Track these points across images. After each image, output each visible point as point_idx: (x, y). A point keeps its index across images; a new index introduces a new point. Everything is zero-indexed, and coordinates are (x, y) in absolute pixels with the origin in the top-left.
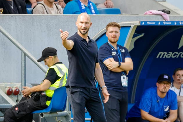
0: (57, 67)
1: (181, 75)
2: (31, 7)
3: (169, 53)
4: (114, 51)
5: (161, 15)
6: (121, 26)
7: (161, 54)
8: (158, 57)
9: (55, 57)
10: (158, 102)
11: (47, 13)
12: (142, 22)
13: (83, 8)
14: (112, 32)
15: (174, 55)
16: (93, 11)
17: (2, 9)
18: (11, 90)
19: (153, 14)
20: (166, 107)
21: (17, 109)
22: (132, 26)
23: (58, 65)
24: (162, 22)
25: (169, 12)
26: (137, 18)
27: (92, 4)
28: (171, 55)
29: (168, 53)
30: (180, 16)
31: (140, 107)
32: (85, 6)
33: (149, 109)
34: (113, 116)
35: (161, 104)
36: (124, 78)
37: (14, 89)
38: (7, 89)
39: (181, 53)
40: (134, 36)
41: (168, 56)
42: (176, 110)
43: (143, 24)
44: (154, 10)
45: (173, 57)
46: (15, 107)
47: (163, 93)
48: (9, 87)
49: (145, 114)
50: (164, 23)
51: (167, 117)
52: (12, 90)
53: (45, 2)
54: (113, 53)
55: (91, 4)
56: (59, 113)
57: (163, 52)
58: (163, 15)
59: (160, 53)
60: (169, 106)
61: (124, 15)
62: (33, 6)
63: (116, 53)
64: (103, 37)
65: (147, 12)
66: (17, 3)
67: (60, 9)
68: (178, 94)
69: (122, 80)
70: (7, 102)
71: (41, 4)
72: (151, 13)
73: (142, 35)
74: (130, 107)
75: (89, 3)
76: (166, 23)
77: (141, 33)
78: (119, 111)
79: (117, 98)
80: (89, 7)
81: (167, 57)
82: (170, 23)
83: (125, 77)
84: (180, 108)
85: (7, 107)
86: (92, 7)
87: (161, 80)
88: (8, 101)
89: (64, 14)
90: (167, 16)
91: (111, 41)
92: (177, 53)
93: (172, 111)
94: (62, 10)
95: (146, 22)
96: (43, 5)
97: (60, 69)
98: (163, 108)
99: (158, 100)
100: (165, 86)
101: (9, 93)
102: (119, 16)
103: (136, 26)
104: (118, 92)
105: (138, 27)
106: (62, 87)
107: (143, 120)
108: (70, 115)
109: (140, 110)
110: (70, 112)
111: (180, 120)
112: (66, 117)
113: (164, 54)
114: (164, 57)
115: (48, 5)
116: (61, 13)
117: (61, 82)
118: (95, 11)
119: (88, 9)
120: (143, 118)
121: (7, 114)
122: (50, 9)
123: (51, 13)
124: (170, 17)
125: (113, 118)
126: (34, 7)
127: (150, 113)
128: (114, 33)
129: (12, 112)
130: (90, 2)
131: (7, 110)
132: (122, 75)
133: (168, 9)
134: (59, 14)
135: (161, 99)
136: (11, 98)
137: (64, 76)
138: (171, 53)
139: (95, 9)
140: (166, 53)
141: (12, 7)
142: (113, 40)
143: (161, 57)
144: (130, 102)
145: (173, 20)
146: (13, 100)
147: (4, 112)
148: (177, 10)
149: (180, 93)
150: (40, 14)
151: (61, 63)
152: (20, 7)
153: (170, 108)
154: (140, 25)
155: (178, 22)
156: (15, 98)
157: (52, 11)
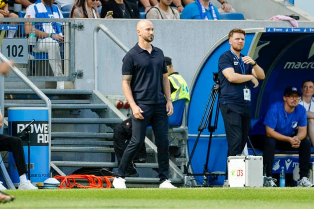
0: (173, 77)
1: (309, 87)
2: (144, 11)
3: (298, 63)
4: (236, 61)
5: (289, 21)
6: (246, 32)
7: (289, 65)
8: (285, 68)
9: (170, 67)
10: (285, 118)
11: (162, 18)
12: (267, 29)
13: (203, 12)
14: (238, 39)
15: (303, 66)
16: (214, 16)
17: (112, 11)
18: (121, 103)
19: (279, 20)
20: (294, 124)
21: (128, 124)
22: (257, 33)
23: (174, 75)
24: (290, 29)
25: (297, 18)
26: (263, 24)
27: (214, 7)
28: (300, 65)
29: (296, 64)
30: (311, 23)
31: (265, 123)
32: (206, 10)
33: (275, 126)
34: (234, 133)
35: (289, 120)
36: (247, 92)
37: (125, 102)
38: (117, 102)
39: (311, 63)
40: (259, 44)
41: (297, 66)
42: (306, 127)
43: (269, 30)
44: (281, 15)
45: (302, 67)
46: (126, 121)
47: (292, 107)
48: (118, 99)
49: (271, 131)
50: (292, 30)
51: (295, 134)
52: (123, 103)
53: (160, 6)
54: (235, 62)
55: (212, 7)
56: (175, 129)
57: (291, 62)
58: (291, 21)
59: (288, 63)
60: (297, 123)
61: (247, 20)
62: (146, 10)
63: (238, 62)
64: (225, 45)
65: (274, 17)
66: (129, 6)
67: (177, 14)
68: (307, 110)
69: (245, 94)
70: (117, 116)
71: (156, 8)
72: (278, 18)
73: (268, 43)
74: (253, 123)
75: (210, 6)
76: (295, 30)
77: (267, 41)
78: (241, 127)
79: (239, 113)
80: (210, 11)
81: (295, 67)
82: (299, 30)
83: (248, 90)
84: (310, 125)
85: (116, 122)
86: (213, 11)
87: (289, 93)
88: (119, 115)
89: (181, 18)
90: (295, 22)
91: (235, 49)
92: (306, 63)
93: (300, 128)
94: (178, 15)
95: (272, 29)
96: (157, 8)
97: (176, 80)
98: (290, 124)
99: (285, 115)
100: (295, 99)
101: (120, 106)
102: (242, 22)
103: (260, 33)
104: (240, 106)
105: (263, 34)
106: (178, 100)
107: (268, 137)
108: (187, 131)
109: (265, 126)
110: (187, 128)
111: (309, 137)
112: (183, 133)
113: (292, 65)
114: (292, 68)
115: (163, 9)
116: (177, 17)
117: (177, 95)
118: (217, 15)
119: (209, 13)
120: (269, 136)
121: (117, 129)
122: (165, 13)
123: (167, 18)
124: (299, 23)
125: (234, 135)
126: (148, 12)
127: (276, 130)
128: (241, 41)
129: (123, 127)
130: (212, 5)
131: (117, 126)
132: (245, 88)
133: (297, 14)
134: (175, 20)
135: (288, 114)
136: (121, 111)
137: (181, 88)
138: (300, 63)
139: (217, 13)
140: (294, 63)
141: (124, 11)
142: (239, 48)
143: (289, 68)
144: (253, 118)
145: (303, 27)
146: (123, 114)
147: (114, 127)
148: (306, 15)
149: (309, 108)
150: (153, 18)
151: (177, 73)
152: (132, 10)
153: (298, 125)
154: (265, 31)
155: (308, 29)
156: (126, 112)
157: (167, 16)
